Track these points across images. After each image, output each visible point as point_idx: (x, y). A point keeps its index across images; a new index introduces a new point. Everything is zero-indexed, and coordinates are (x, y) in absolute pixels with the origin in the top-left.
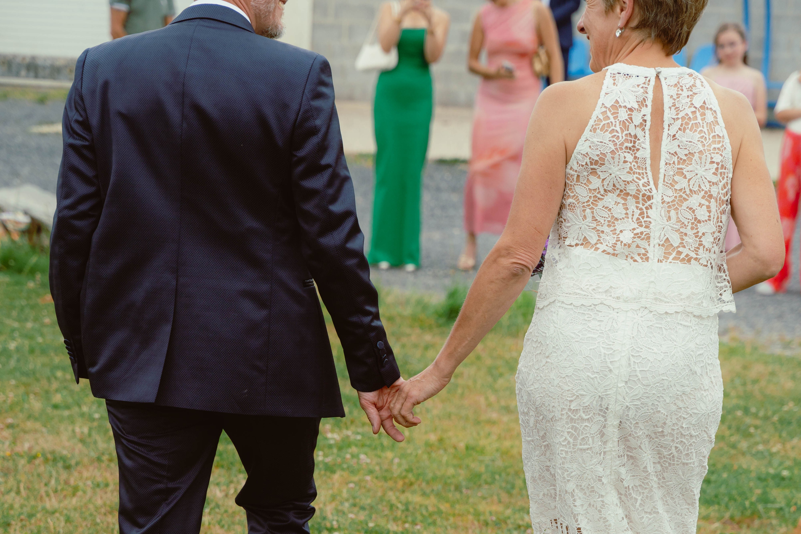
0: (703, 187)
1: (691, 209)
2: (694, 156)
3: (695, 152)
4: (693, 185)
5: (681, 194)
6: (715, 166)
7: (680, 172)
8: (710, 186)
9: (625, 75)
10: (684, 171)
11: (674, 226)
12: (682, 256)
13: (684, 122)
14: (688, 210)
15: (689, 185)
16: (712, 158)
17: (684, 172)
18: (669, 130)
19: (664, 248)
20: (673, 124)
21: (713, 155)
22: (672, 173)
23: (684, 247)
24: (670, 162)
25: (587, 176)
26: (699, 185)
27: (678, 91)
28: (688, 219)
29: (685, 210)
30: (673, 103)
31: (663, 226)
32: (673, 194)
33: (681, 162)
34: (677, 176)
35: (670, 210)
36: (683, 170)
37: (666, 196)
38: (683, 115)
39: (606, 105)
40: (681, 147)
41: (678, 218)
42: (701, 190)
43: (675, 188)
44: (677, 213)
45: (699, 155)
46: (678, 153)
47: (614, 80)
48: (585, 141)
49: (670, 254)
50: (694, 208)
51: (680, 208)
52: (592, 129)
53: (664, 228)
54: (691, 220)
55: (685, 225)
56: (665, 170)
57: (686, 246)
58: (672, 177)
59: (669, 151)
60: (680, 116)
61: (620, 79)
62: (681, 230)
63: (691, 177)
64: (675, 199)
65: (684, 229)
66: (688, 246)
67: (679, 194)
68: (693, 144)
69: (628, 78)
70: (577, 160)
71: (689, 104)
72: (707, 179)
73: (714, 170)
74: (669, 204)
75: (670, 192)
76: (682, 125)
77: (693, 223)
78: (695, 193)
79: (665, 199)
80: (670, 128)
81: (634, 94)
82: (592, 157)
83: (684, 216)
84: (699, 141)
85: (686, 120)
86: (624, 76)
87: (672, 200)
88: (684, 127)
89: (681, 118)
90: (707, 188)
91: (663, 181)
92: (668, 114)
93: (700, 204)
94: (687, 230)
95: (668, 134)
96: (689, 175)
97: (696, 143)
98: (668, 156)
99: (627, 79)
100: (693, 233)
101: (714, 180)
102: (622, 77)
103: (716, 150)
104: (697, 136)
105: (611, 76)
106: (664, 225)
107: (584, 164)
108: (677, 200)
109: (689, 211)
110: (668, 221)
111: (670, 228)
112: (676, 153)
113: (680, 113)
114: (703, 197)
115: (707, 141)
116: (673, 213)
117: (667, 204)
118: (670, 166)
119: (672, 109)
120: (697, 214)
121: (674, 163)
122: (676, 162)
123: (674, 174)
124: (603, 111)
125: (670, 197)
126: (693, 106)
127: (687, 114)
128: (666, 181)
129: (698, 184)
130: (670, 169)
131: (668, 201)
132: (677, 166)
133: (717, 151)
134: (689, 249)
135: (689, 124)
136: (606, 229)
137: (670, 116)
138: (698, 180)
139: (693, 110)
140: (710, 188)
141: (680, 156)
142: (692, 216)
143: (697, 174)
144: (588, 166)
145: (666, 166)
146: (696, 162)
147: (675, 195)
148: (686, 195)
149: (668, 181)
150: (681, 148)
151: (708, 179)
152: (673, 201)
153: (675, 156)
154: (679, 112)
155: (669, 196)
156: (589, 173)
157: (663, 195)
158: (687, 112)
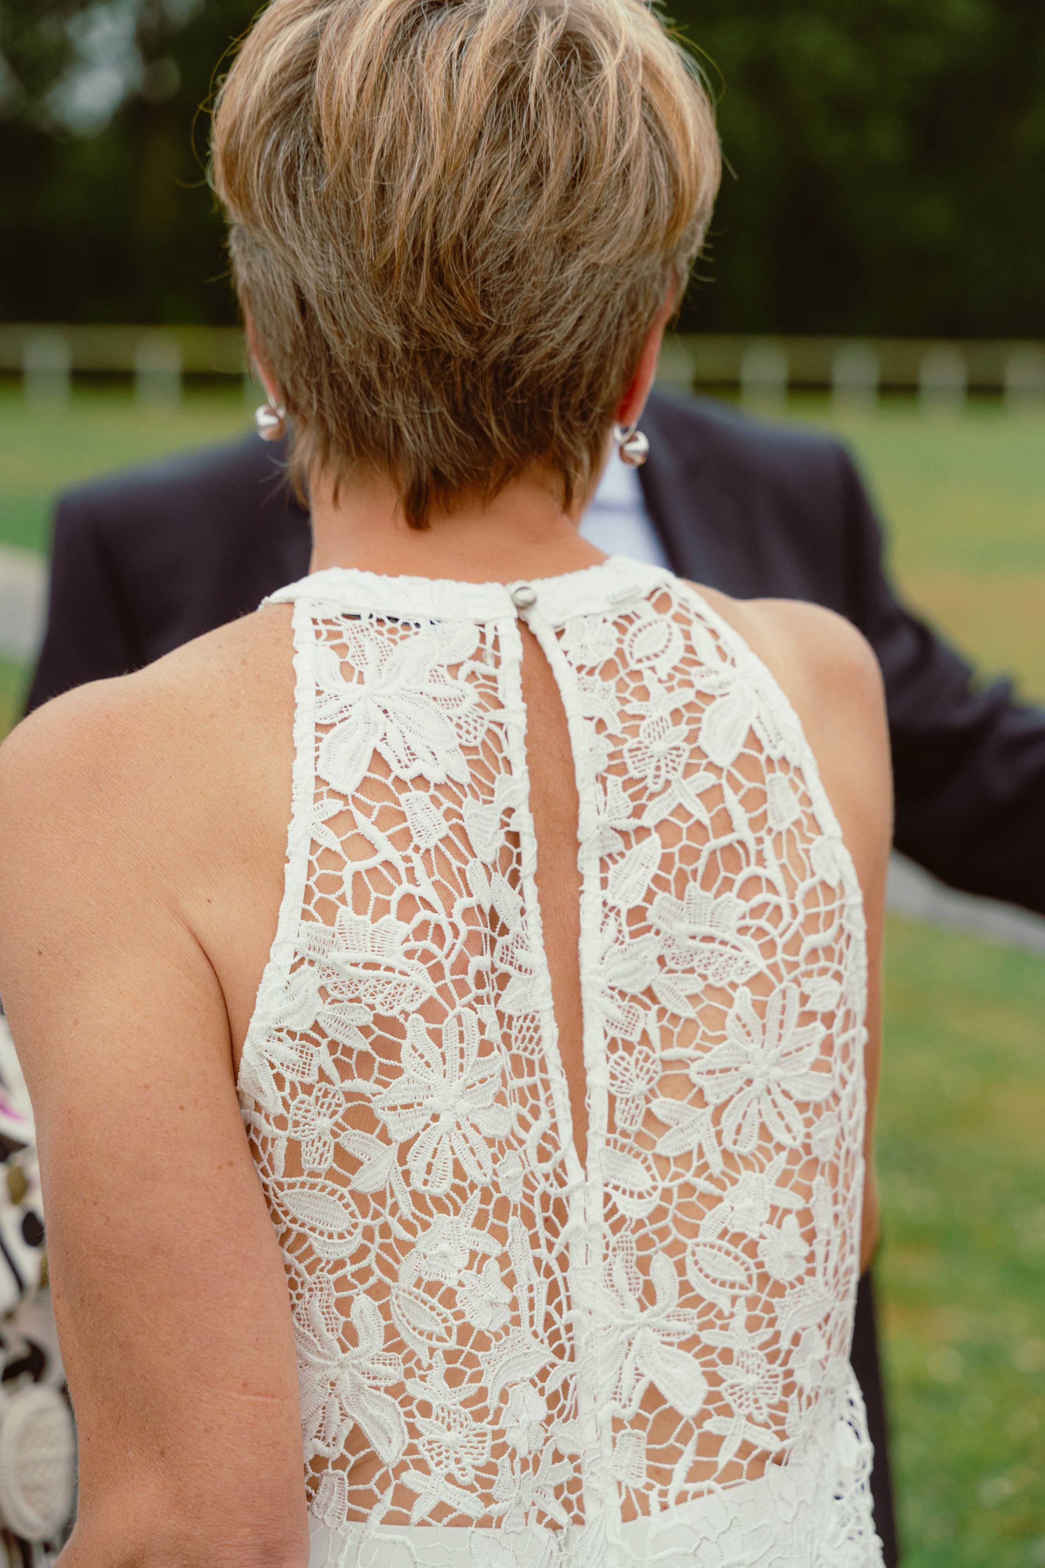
0: (781, 1137)
1: (737, 1238)
2: (730, 1001)
3: (733, 985)
4: (738, 1131)
5: (689, 1177)
6: (819, 1030)
7: (676, 1079)
8: (808, 1123)
9: (380, 621)
10: (692, 1072)
11: (675, 1325)
12: (726, 1456)
13: (675, 850)
14: (725, 1244)
15: (719, 1134)
16: (804, 999)
17: (695, 1078)
18: (604, 883)
19: (644, 1434)
20: (622, 855)
21: (808, 985)
22: (640, 1086)
23: (726, 1411)
24: (628, 1037)
25: (333, 1132)
26: (763, 1126)
27: (624, 701)
28: (733, 1286)
29: (712, 1247)
30: (611, 756)
31: (628, 1332)
32: (651, 1183)
33: (677, 1030)
34: (662, 1098)
35: (650, 1258)
36: (688, 1066)
37: (624, 1192)
38: (665, 815)
39: (335, 785)
40: (671, 964)
41: (685, 1287)
42: (770, 1146)
43: (658, 1150)
44: (681, 1267)
45: (754, 993)
46: (658, 994)
47: (342, 649)
48: (294, 968)
49: (674, 1455)
50: (753, 1235)
51: (690, 1242)
52: (311, 908)
53: (630, 1344)
54: (742, 1287)
55: (720, 1315)
56: (613, 1077)
57: (734, 1406)
58: (642, 1103)
59: (618, 984)
60: (648, 820)
61: (366, 643)
62: (707, 1337)
63: (725, 1097)
64: (664, 1204)
65: (717, 1330)
66: (741, 1405)
67: (681, 1180)
68: (722, 948)
69: (402, 632)
70: (272, 1066)
71: (686, 754)
72: (790, 1098)
73: (814, 1053)
74: (642, 1231)
75: (639, 1176)
76: (666, 861)
77: (751, 1303)
78: (749, 1165)
79: (622, 1211)
80: (610, 875)
81: (445, 712)
82: (339, 1038)
83: (714, 1274)
84: (743, 930)
85: (685, 842)
86: (377, 627)
87: (651, 1208)
88: (680, 870)
89: (657, 827)
90: (795, 1139)
91: (605, 1125)
92: (596, 812)
93: (774, 1209)
94: (729, 1333)
95: (605, 904)
96: (717, 1090)
97: (733, 942)
98: (615, 1009)
99: (396, 637)
100: (758, 1342)
101: (820, 1094)
102: (374, 635)
103: (817, 960)
104: (737, 905)
105: (318, 634)
106: (628, 1326)
107: (312, 1078)
108: (671, 1208)
109: (731, 1248)
110: (643, 1308)
111: (657, 1337)
112: (649, 992)
113: (650, 804)
114: (783, 1180)
115: (782, 926)
116: (662, 1269)
117: (634, 1232)
118: (631, 1054)
119: (609, 784)
120: (765, 1259)
121: (645, 1038)
122: (655, 1036)
123: (652, 1091)
124: (331, 815)
125: (641, 1196)
126: (704, 762)
127: (680, 811)
128: (620, 1124)
129: (757, 1126)
130: (632, 1068)
131: (636, 1217)
132: (660, 1053)
133: (823, 963)
134: (750, 1418)
135: (697, 854)
137: (604, 818)
138: (754, 1108)
139: (708, 785)
140: (808, 1136)
141: (671, 1008)
142: (747, 1269)
143: (749, 1082)
144: (331, 1082)
145: (614, 1057)
146: (744, 1026)
147: (661, 1184)
148: (710, 1178)
149: (627, 1126)
150: (671, 971)
151: (798, 1096)
152: (659, 1213)
153: (646, 1007)
154: (643, 801)
155: (636, 1190)
156: (338, 1118)
157: (609, 1190)
158: (680, 800)
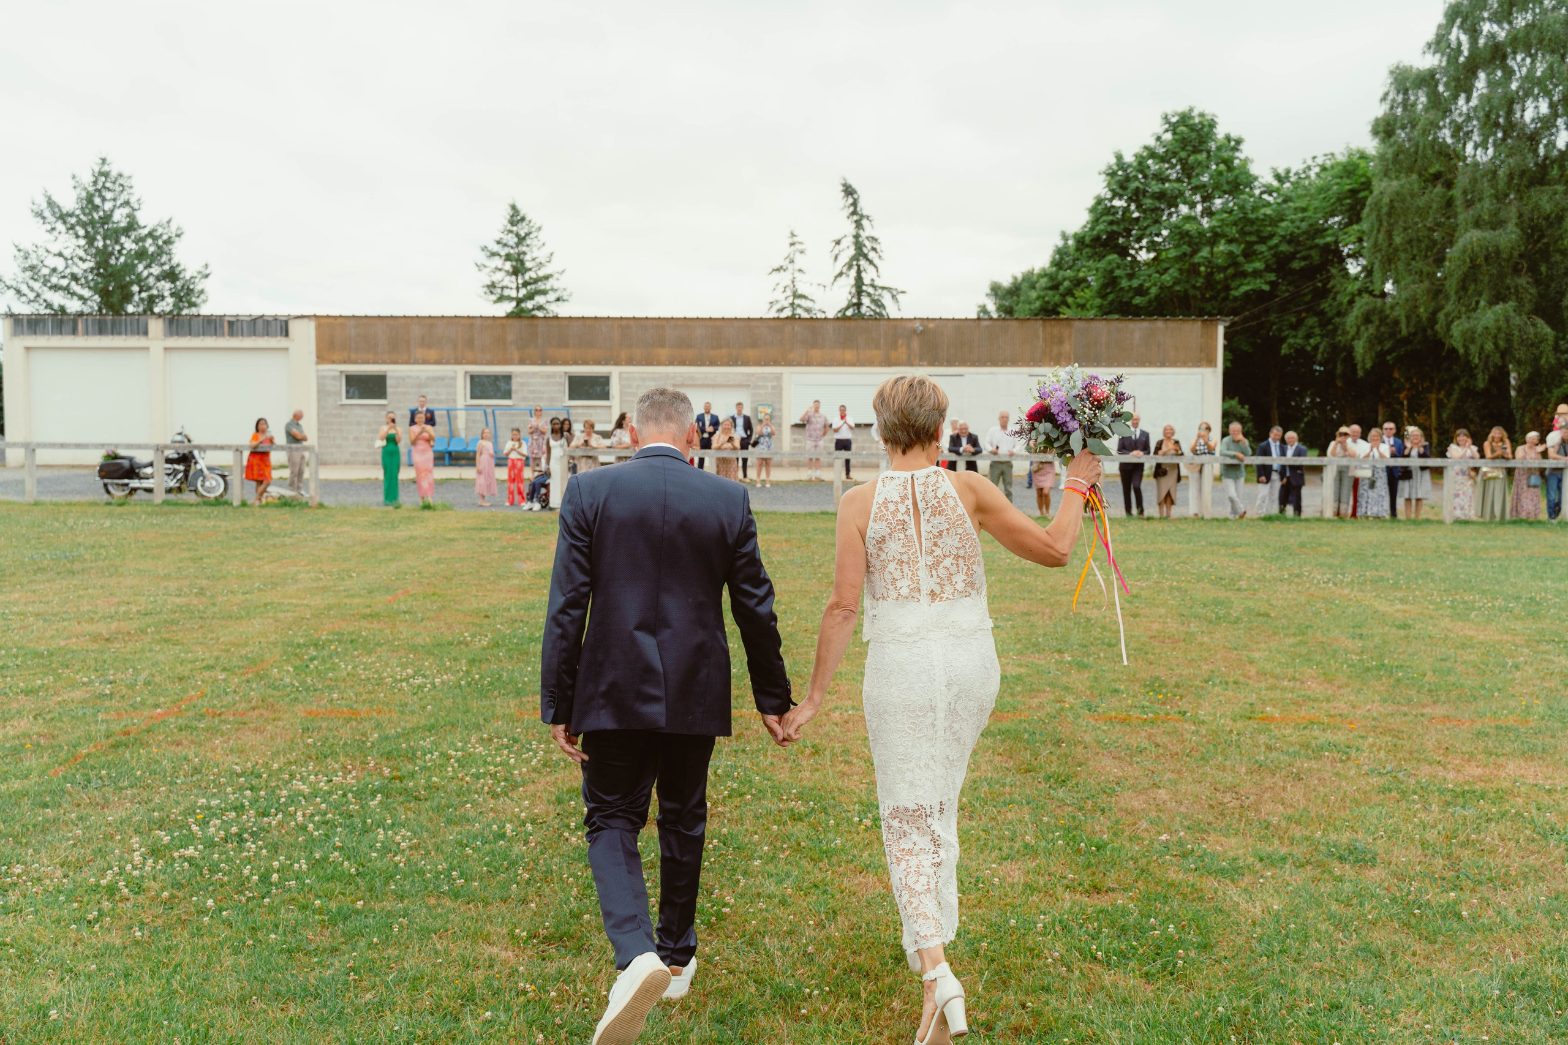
0: (952, 552)
4: (945, 552)
5: (938, 558)
6: (959, 536)
7: (935, 545)
8: (958, 550)
9: (890, 478)
10: (938, 543)
13: (933, 509)
14: (944, 568)
15: (943, 552)
16: (956, 531)
20: (926, 511)
21: (957, 529)
23: (944, 593)
24: (928, 538)
26: (950, 551)
27: (925, 488)
29: (942, 569)
30: (923, 497)
31: (928, 581)
33: (936, 537)
35: (932, 570)
38: (931, 504)
39: (880, 502)
42: (951, 554)
43: (934, 554)
44: (937, 572)
46: (933, 531)
47: (884, 482)
50: (948, 567)
56: (926, 543)
58: (931, 547)
59: (927, 530)
60: (929, 506)
61: (887, 481)
69: (893, 480)
71: (935, 496)
73: (958, 540)
74: (930, 566)
75: (930, 558)
76: (932, 511)
78: (948, 557)
79: (927, 563)
80: (925, 514)
81: (897, 491)
82: (878, 538)
83: (942, 573)
88: (933, 513)
89: (931, 507)
90: (955, 552)
92: (921, 505)
93: (952, 563)
95: (924, 518)
96: (942, 545)
101: (960, 546)
102: (889, 480)
104: (944, 518)
108: (935, 562)
110: (931, 577)
111: (933, 582)
112: (931, 531)
114: (953, 559)
115: (952, 521)
116: (934, 572)
119: (923, 501)
121: (930, 538)
124: (878, 507)
131: (929, 564)
132: (933, 540)
134: (948, 594)
135: (936, 510)
136: (890, 587)
140: (958, 552)
148: (941, 559)
149: (928, 551)
152: (933, 564)
153: (931, 534)
154: (929, 503)
156: (879, 549)
157: (926, 561)
158: (933, 503)
